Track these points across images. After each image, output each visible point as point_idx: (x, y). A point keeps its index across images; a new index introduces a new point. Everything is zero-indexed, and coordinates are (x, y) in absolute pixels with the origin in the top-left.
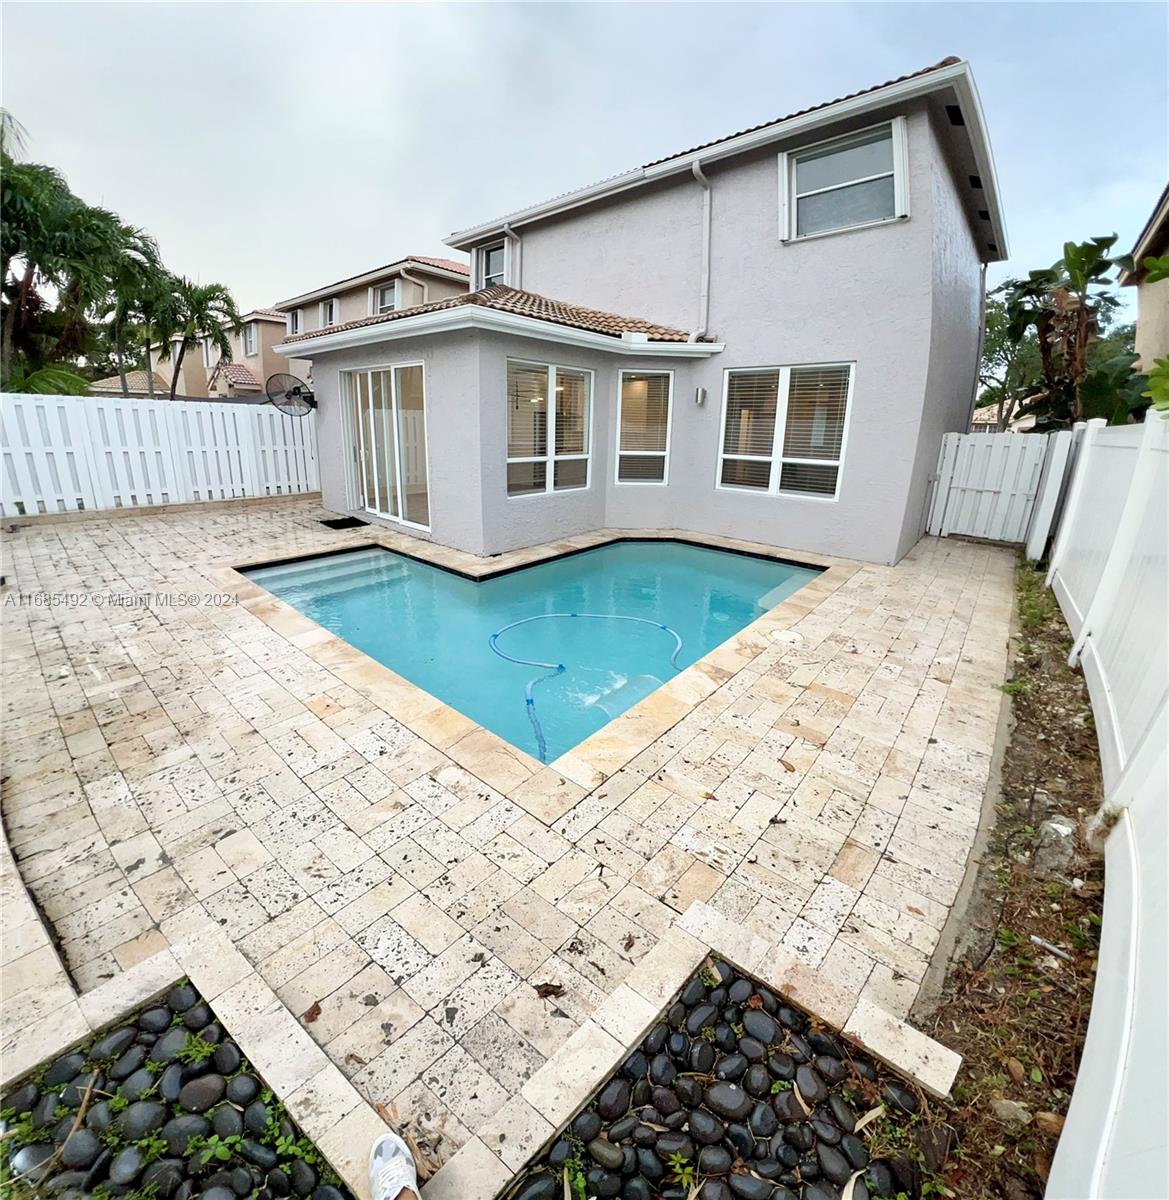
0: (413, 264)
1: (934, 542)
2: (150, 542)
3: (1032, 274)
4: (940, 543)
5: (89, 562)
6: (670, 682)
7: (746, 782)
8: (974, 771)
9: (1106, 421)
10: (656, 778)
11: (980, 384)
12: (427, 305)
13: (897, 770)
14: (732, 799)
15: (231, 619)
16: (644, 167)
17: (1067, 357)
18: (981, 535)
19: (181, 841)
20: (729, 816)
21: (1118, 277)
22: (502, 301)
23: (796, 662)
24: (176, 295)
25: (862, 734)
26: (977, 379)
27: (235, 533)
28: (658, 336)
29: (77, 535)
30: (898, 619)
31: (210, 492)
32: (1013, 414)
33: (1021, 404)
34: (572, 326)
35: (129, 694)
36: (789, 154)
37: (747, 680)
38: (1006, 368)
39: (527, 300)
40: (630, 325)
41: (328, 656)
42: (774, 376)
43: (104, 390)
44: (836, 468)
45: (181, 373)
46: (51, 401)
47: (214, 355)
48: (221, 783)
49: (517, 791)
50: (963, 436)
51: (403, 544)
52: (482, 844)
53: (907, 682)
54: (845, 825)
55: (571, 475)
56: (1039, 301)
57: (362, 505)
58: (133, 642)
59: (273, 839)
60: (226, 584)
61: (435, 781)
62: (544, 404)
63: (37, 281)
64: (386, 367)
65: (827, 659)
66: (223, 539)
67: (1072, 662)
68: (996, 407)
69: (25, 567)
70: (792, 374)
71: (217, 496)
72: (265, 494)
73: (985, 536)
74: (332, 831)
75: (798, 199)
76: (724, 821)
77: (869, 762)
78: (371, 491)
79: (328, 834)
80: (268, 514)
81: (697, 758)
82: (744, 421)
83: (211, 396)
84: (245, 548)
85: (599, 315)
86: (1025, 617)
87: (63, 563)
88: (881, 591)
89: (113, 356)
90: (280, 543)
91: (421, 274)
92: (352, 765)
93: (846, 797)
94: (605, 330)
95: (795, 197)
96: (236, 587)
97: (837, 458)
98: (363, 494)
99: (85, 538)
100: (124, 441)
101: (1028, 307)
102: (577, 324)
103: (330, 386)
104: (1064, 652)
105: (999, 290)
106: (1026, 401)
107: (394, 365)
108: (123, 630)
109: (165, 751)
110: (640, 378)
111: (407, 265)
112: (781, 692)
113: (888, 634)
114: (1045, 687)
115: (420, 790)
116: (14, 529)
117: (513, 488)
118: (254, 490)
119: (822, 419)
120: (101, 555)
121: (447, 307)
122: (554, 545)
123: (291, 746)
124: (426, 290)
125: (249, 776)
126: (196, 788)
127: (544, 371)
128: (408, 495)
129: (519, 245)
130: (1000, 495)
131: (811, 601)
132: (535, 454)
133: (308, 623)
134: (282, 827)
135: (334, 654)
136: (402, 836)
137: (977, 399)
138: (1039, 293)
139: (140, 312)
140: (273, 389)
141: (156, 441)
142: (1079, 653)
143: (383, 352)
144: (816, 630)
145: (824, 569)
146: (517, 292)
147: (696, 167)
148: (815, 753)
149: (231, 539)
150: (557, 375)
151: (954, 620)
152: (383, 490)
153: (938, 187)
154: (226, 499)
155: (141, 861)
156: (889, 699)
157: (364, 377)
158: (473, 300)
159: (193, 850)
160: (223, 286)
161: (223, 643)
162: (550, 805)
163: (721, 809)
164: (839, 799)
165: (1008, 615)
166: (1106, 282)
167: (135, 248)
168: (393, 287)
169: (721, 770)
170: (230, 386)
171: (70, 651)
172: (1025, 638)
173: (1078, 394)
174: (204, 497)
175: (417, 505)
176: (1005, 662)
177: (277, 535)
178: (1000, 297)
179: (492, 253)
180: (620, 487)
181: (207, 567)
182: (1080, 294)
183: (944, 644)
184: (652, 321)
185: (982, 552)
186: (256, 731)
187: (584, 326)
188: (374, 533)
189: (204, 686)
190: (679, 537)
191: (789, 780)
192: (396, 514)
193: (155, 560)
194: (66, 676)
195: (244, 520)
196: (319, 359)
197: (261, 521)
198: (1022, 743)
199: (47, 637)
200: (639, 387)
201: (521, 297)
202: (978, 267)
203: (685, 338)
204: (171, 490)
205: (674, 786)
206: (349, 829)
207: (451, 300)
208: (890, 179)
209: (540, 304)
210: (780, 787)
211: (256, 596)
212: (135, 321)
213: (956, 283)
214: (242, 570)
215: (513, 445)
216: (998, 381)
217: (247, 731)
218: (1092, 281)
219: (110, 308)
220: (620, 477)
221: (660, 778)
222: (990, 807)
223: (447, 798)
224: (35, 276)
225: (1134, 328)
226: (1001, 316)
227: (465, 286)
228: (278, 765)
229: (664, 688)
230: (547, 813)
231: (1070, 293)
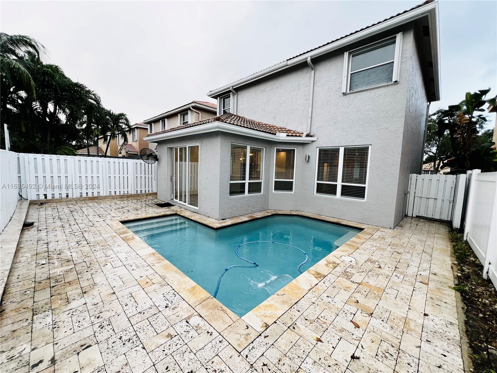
0: (195, 104)
1: (410, 219)
2: (90, 210)
3: (450, 107)
4: (413, 220)
5: (66, 218)
6: (297, 278)
7: (336, 332)
8: (452, 332)
9: (481, 170)
10: (291, 328)
11: (425, 154)
12: (201, 121)
13: (411, 330)
14: (330, 342)
15: (115, 242)
16: (287, 60)
17: (462, 143)
18: (431, 217)
19: (64, 350)
20: (330, 353)
21: (488, 109)
22: (229, 120)
23: (353, 271)
24: (107, 117)
25: (390, 309)
26: (424, 151)
27: (123, 207)
28: (290, 134)
29: (64, 207)
30: (398, 253)
31: (115, 192)
32: (440, 166)
33: (443, 163)
34: (257, 130)
35: (67, 273)
36: (349, 53)
37: (331, 279)
38: (436, 147)
39: (239, 119)
40: (280, 130)
41: (151, 260)
42: (337, 151)
43: (82, 153)
44: (365, 188)
45: (109, 148)
46: (62, 157)
47: (122, 141)
48: (93, 318)
49: (226, 331)
50: (419, 175)
51: (187, 214)
52: (206, 361)
53: (408, 283)
54: (391, 362)
55: (255, 188)
56: (452, 119)
57: (172, 198)
58: (75, 250)
59: (107, 351)
60: (116, 228)
61: (188, 323)
62: (245, 161)
63: (58, 112)
64: (185, 146)
65: (368, 270)
66: (118, 210)
67: (485, 276)
68: (433, 163)
69: (42, 219)
70: (344, 150)
71: (118, 193)
72: (136, 193)
73: (433, 217)
74: (136, 349)
75: (351, 74)
76: (327, 356)
77: (396, 325)
78: (176, 193)
79: (133, 350)
80: (136, 201)
81: (311, 318)
82: (325, 168)
83: (119, 156)
84: (125, 214)
85: (267, 125)
86: (457, 254)
87: (57, 217)
88: (389, 240)
89: (85, 141)
90: (139, 212)
91: (199, 109)
92: (153, 312)
93: (388, 345)
94: (269, 132)
95: (350, 73)
96: (119, 229)
97: (365, 183)
98: (173, 194)
99: (66, 208)
100: (86, 172)
101: (447, 122)
102: (258, 129)
103: (164, 153)
104: (480, 272)
105: (434, 114)
106: (445, 161)
107: (188, 145)
108: (72, 245)
109: (73, 301)
110: (283, 150)
111: (193, 105)
112: (348, 285)
113: (395, 260)
114: (475, 289)
115: (181, 328)
116: (42, 204)
117: (232, 193)
118: (132, 191)
119: (358, 168)
120: (71, 215)
121: (209, 122)
122: (248, 216)
123: (127, 301)
124: (200, 115)
125: (106, 315)
126: (81, 321)
127: (246, 147)
128: (190, 195)
129: (236, 96)
130: (437, 200)
131: (358, 243)
132: (241, 180)
133: (146, 245)
134: (113, 345)
135: (154, 259)
136: (168, 354)
137: (424, 160)
138: (452, 115)
139: (95, 124)
140: (142, 154)
141: (98, 172)
142: (487, 273)
143: (184, 140)
144: (361, 256)
145: (362, 229)
146: (235, 116)
147: (309, 60)
148: (368, 318)
149: (121, 210)
150: (250, 149)
151: (424, 254)
152: (181, 192)
153: (413, 67)
154: (121, 195)
155: (41, 362)
156: (400, 291)
157: (176, 149)
158: (218, 119)
159: (68, 356)
160: (124, 114)
161: (110, 252)
162: (241, 340)
163: (325, 347)
164: (385, 346)
165: (449, 253)
166: (483, 110)
167: (92, 99)
168: (188, 114)
169: (323, 325)
170: (126, 152)
171: (50, 253)
172: (459, 264)
173: (468, 159)
174: (113, 194)
175: (194, 198)
176: (452, 276)
177: (138, 209)
178: (435, 117)
179: (225, 100)
180: (275, 194)
181: (110, 221)
182: (470, 116)
183: (421, 266)
184: (288, 128)
185: (432, 224)
186: (114, 293)
187: (261, 130)
188: (176, 209)
189: (98, 271)
190: (299, 214)
191: (358, 333)
192: (185, 202)
193: (91, 217)
194: (45, 264)
195: (127, 203)
196: (160, 143)
197: (133, 204)
198: (472, 318)
199: (42, 247)
200: (283, 154)
201: (237, 118)
202: (426, 104)
203: (301, 135)
204: (101, 190)
205: (301, 333)
206: (144, 348)
207: (210, 119)
208: (392, 64)
209: (244, 121)
210: (354, 337)
211: (126, 233)
212: (93, 128)
213: (416, 111)
214: (123, 222)
215: (232, 176)
216: (433, 153)
217: (111, 293)
218: (476, 110)
219: (84, 123)
220: (274, 190)
221: (294, 328)
222: (466, 356)
223: (193, 333)
224: (57, 110)
225: (493, 131)
226: (435, 126)
227: (215, 113)
228: (120, 310)
229: (294, 281)
230: (239, 345)
231: (465, 116)
